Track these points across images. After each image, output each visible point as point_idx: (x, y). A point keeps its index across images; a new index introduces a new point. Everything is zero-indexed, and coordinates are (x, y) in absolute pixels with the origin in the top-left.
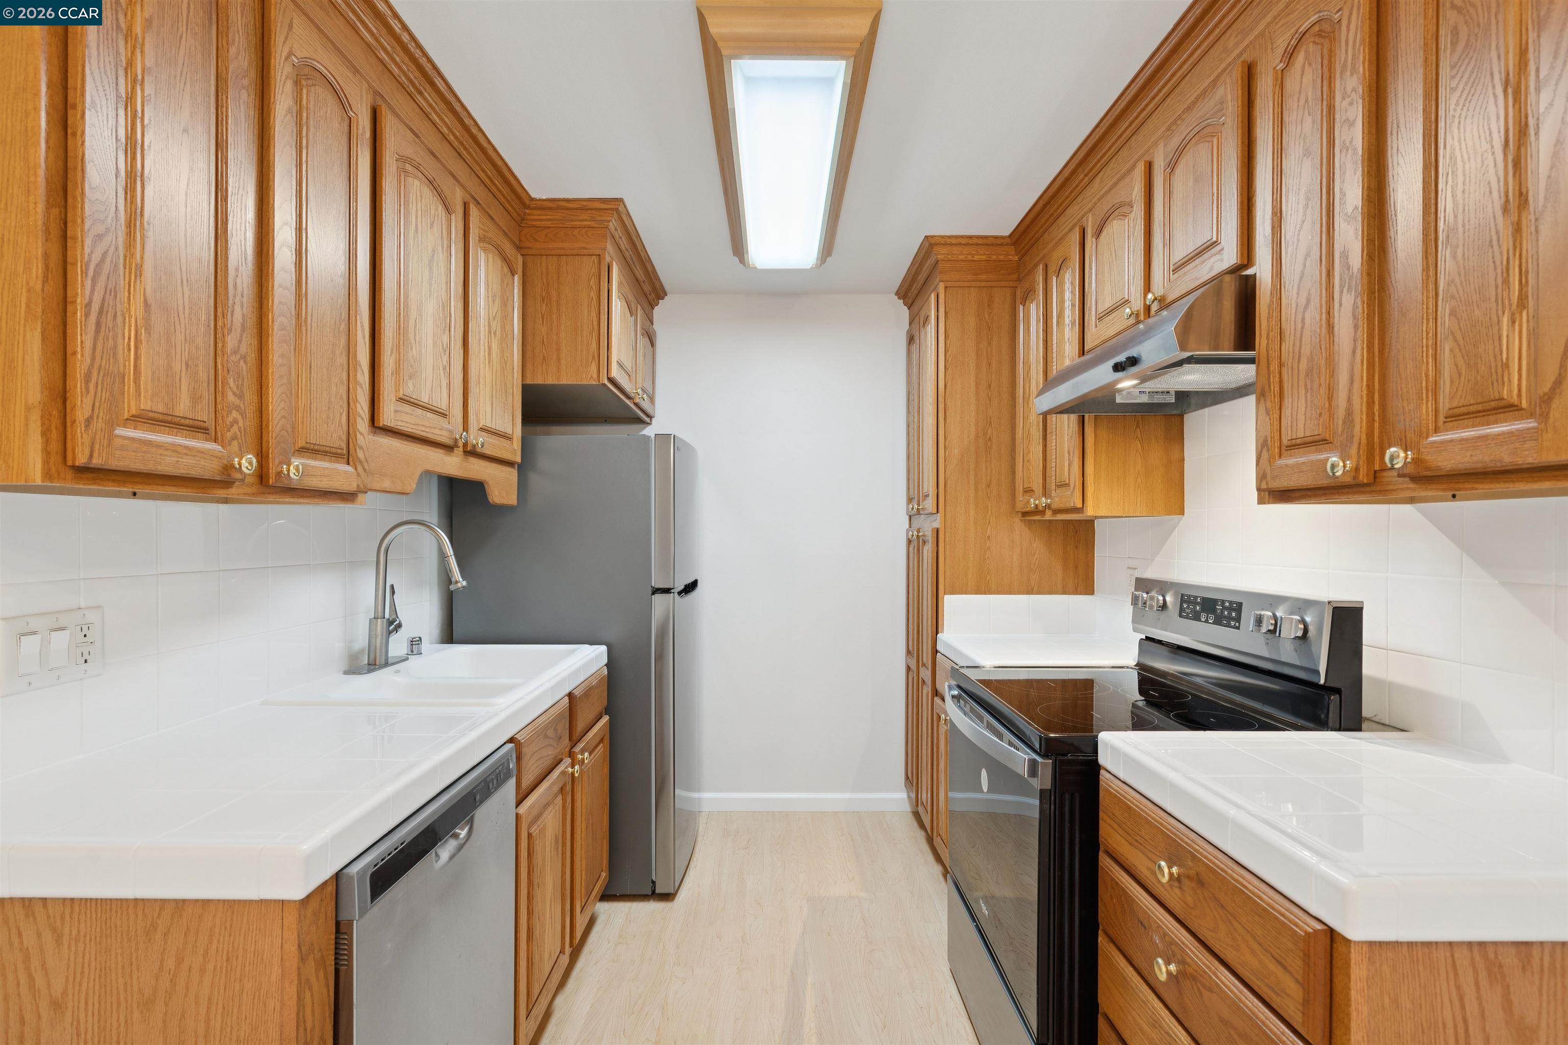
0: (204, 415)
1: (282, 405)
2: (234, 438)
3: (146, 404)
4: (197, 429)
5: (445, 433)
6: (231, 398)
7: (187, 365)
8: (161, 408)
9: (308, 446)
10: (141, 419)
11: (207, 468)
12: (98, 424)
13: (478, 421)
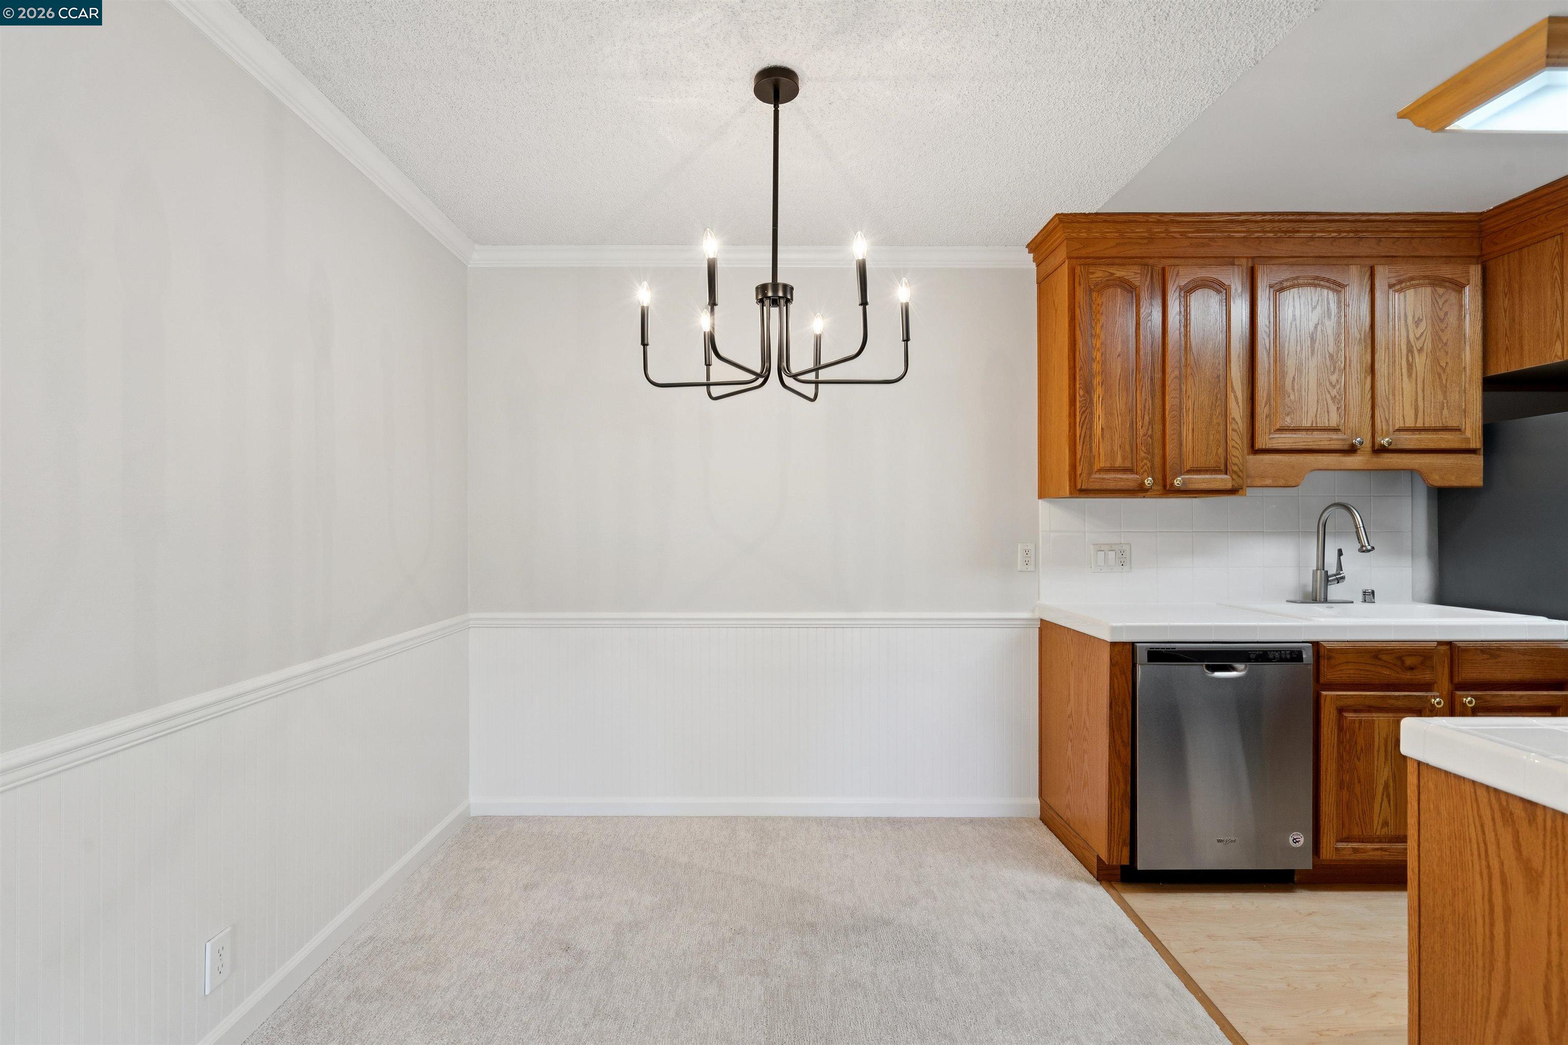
0: (1128, 464)
1: (1174, 452)
2: (1145, 471)
3: (1102, 465)
4: (1129, 470)
5: (1340, 443)
6: (1142, 454)
7: (1120, 446)
8: (1108, 465)
9: (1193, 469)
10: (1101, 470)
11: (1132, 485)
12: (1084, 475)
13: (1394, 425)
